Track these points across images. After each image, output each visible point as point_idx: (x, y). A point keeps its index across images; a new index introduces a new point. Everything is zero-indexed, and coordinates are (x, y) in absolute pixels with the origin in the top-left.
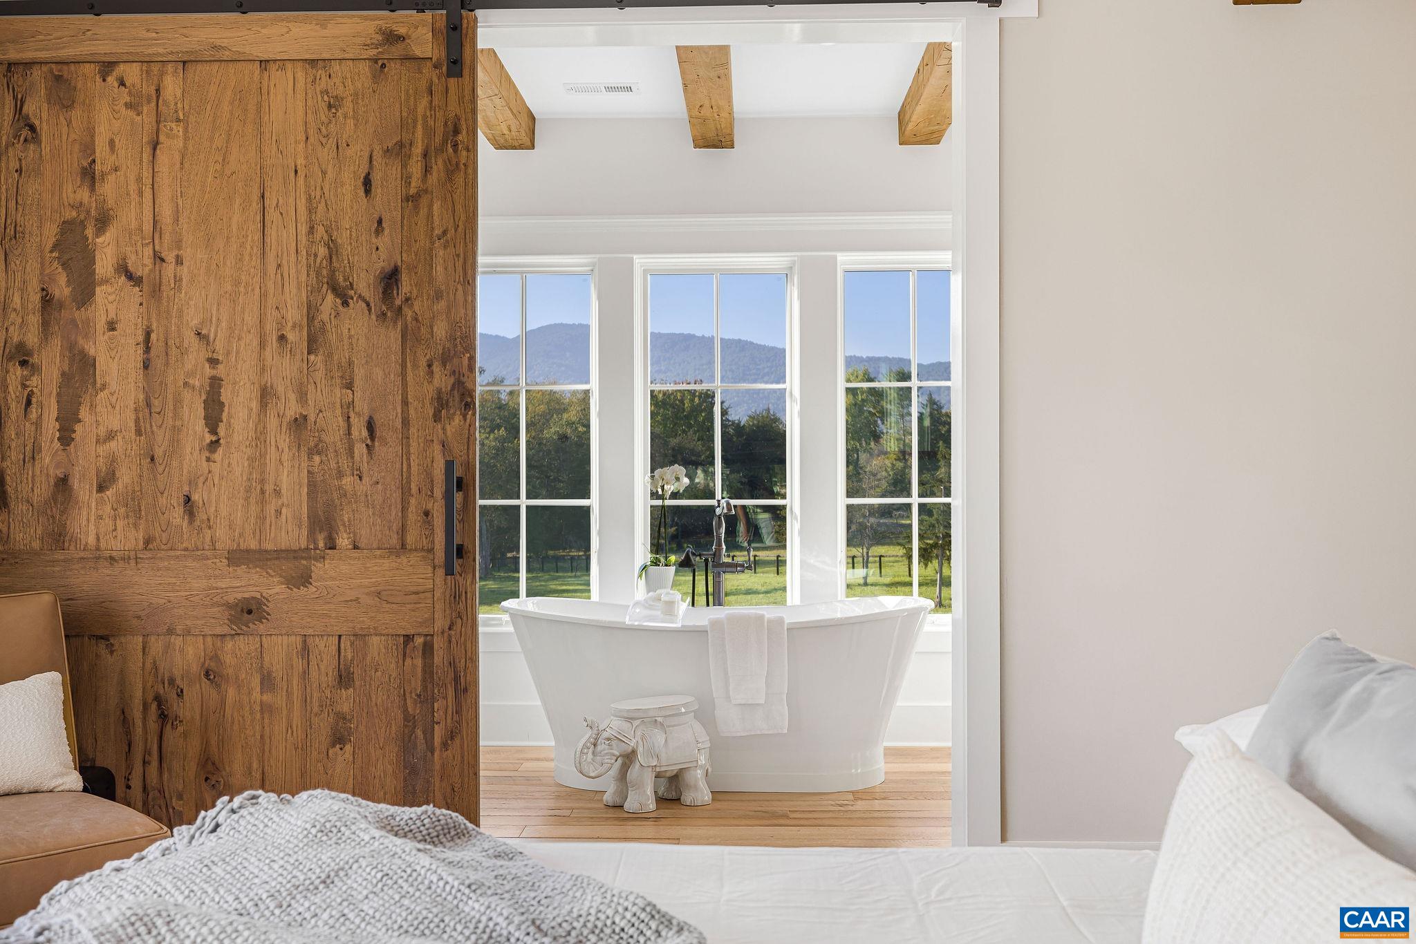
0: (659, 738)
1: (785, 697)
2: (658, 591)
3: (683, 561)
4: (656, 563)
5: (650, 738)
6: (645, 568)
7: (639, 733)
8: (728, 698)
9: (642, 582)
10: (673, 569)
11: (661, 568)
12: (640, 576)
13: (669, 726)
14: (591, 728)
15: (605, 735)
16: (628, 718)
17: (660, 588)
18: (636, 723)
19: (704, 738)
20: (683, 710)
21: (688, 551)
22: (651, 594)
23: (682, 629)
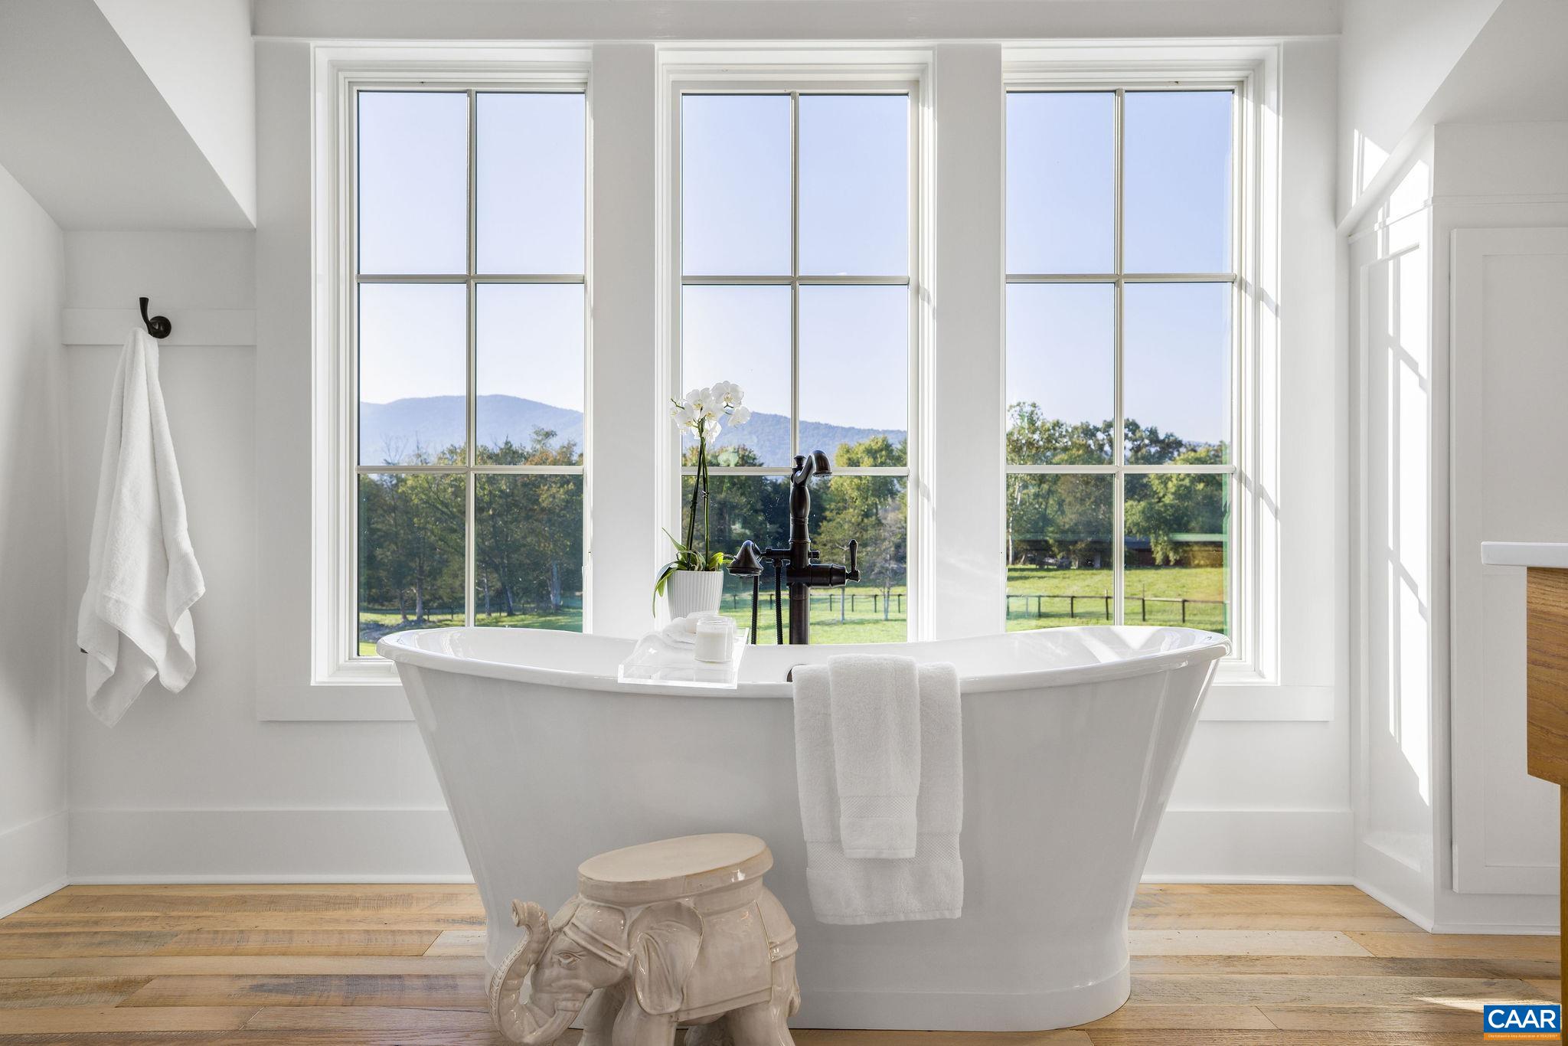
0: (687, 947)
1: (956, 841)
2: (691, 616)
3: (738, 561)
4: (687, 563)
5: (666, 945)
6: (667, 573)
7: (638, 937)
8: (836, 842)
9: (663, 601)
10: (718, 577)
11: (697, 575)
12: (660, 587)
13: (710, 914)
14: (529, 927)
15: (562, 943)
16: (613, 902)
17: (695, 610)
18: (635, 913)
19: (785, 933)
20: (741, 877)
21: (748, 544)
22: (678, 620)
23: (737, 695)
